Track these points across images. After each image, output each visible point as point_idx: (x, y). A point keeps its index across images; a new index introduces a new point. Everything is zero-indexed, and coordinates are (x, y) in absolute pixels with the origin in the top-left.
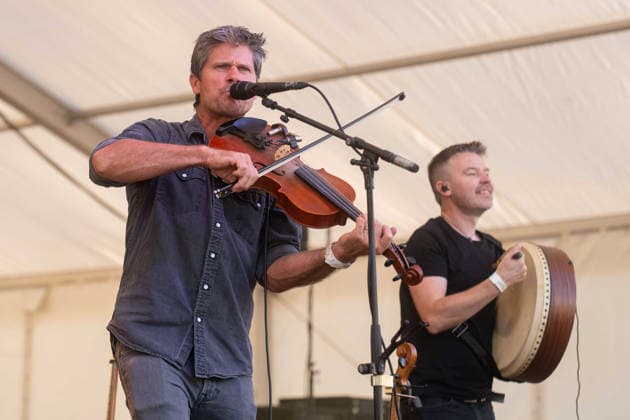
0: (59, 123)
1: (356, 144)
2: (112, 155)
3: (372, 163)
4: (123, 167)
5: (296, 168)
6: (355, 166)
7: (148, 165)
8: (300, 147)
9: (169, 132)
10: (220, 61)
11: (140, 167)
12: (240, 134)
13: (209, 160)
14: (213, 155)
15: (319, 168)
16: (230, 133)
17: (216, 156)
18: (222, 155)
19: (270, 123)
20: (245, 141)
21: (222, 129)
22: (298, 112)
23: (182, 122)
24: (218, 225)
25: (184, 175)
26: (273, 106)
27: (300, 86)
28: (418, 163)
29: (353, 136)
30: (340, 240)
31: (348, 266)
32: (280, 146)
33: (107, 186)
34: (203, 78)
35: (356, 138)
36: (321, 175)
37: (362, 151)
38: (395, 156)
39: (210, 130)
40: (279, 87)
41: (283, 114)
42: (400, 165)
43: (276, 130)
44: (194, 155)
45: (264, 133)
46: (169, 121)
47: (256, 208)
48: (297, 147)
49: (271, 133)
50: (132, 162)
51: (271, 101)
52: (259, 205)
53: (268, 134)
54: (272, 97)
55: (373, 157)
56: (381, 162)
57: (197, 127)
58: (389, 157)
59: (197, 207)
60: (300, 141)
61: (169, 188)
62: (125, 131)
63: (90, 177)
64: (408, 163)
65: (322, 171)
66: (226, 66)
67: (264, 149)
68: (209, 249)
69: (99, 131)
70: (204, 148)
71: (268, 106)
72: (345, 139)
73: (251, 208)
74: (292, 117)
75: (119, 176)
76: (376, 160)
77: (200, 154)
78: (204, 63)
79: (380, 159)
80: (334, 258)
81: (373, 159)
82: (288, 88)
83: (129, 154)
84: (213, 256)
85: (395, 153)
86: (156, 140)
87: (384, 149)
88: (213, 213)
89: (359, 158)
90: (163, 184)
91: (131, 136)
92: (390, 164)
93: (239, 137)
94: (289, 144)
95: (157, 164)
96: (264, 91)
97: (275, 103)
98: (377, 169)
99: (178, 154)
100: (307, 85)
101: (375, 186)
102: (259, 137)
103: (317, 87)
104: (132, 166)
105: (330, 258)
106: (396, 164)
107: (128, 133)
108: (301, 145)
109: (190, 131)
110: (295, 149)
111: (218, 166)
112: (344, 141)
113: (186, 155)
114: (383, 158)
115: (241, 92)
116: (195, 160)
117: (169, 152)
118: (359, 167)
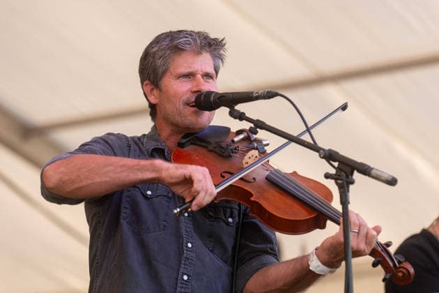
0: (14, 138)
1: (330, 156)
2: (62, 169)
3: (347, 177)
4: (73, 182)
5: (267, 173)
6: (329, 180)
7: (98, 179)
8: (268, 151)
9: (129, 146)
10: (184, 70)
11: (89, 182)
12: (204, 144)
13: (164, 174)
14: (168, 169)
15: (290, 171)
16: (192, 144)
17: (170, 170)
18: (177, 168)
19: (234, 130)
20: (211, 151)
21: (184, 141)
22: (268, 122)
23: (139, 135)
24: (190, 245)
25: (149, 193)
26: (241, 117)
27: (270, 95)
28: (396, 176)
29: (326, 148)
30: (322, 245)
31: (333, 272)
32: (248, 151)
33: (59, 203)
34: (164, 88)
35: (329, 150)
36: (293, 178)
37: (336, 164)
38: (372, 169)
39: (171, 143)
40: (248, 97)
41: (252, 125)
42: (377, 178)
43: (241, 136)
44: (148, 170)
45: (229, 140)
46: (129, 135)
47: (228, 224)
48: (265, 152)
49: (236, 139)
50: (82, 177)
51: (238, 112)
52: (230, 220)
53: (233, 141)
54: (240, 107)
55: (348, 170)
56: (356, 175)
57: (156, 141)
58: (365, 170)
59: (165, 226)
60: (268, 145)
61: (134, 206)
62: (83, 145)
63: (42, 194)
64: (385, 176)
65: (295, 173)
66: (190, 76)
67: (230, 156)
68: (181, 270)
69: (55, 146)
70: (159, 162)
71: (235, 118)
72: (318, 151)
73: (223, 224)
74: (261, 128)
75: (70, 192)
76: (352, 174)
77: (155, 169)
78: (164, 73)
79: (355, 172)
80: (319, 263)
81: (349, 173)
82: (257, 98)
83: (80, 169)
84: (185, 278)
85: (372, 166)
86: (115, 155)
87: (359, 161)
88: (184, 233)
89: (333, 171)
90: (127, 202)
91: (86, 152)
92: (367, 177)
93: (203, 147)
94: (257, 149)
95: (108, 179)
96: (231, 101)
97: (244, 114)
98: (352, 182)
99: (131, 168)
100: (276, 95)
101: (351, 202)
102: (223, 145)
103: (288, 96)
104: (81, 181)
105: (315, 265)
106: (373, 177)
107: (85, 148)
108: (269, 149)
109: (151, 145)
110: (263, 154)
111: (174, 180)
112: (317, 154)
113: (138, 170)
114: (360, 171)
115: (207, 102)
116: (149, 175)
117: (122, 166)
118: (333, 181)
